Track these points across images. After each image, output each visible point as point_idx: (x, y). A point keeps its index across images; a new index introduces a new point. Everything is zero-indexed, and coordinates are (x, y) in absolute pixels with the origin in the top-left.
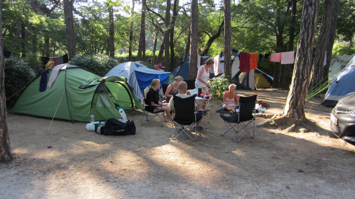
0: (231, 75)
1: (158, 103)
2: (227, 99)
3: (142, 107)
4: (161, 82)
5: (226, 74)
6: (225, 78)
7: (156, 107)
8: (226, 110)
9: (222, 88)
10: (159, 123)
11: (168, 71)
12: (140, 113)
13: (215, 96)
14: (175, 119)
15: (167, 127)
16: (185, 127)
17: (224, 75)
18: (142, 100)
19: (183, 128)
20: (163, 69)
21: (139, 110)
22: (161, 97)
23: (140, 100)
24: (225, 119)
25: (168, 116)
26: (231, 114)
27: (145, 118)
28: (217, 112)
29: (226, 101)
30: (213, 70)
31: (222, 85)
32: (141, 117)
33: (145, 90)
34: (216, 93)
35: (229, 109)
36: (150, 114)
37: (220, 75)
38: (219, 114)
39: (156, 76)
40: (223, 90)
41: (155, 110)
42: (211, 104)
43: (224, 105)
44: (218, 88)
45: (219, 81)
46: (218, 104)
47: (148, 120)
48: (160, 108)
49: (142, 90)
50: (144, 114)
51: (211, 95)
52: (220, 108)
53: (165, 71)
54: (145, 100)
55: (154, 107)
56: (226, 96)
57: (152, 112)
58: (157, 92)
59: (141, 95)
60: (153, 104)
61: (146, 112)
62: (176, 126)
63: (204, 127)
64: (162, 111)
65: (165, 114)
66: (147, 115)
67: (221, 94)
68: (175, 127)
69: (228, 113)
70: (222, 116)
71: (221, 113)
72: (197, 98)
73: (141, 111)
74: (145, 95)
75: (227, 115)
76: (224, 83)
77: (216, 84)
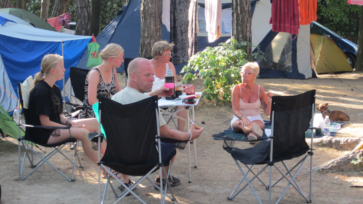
0: (250, 41)
1: (58, 120)
2: (242, 103)
3: (16, 129)
4: (67, 63)
5: (237, 39)
6: (237, 48)
7: (54, 129)
8: (239, 132)
9: (228, 76)
10: (65, 171)
11: (86, 34)
12: (12, 148)
13: (212, 96)
14: (107, 161)
15: (84, 182)
16: (134, 179)
17: (232, 40)
18: (17, 111)
19: (129, 184)
20: (72, 28)
21: (10, 139)
22: (68, 103)
23: (11, 114)
24: (237, 155)
25: (87, 153)
26: (252, 142)
27: (25, 161)
28: (217, 137)
29: (238, 109)
30: (203, 29)
31: (228, 66)
32: (14, 157)
33: (24, 85)
34: (211, 88)
35: (246, 128)
36: (37, 148)
37: (221, 40)
38: (222, 142)
39: (54, 47)
40: (230, 81)
41: (52, 139)
42: (201, 119)
43: (234, 121)
44: (217, 76)
45: (220, 57)
46: (220, 116)
47: (33, 167)
48: (64, 133)
49: (16, 84)
50: (23, 149)
51: (200, 94)
52: (223, 128)
53: (78, 33)
54: (24, 112)
55: (49, 131)
56: (239, 95)
57: (45, 144)
58: (57, 90)
59: (15, 100)
60: (46, 122)
61: (28, 145)
62: (110, 178)
63: (182, 178)
64: (72, 140)
65: (80, 148)
66: (30, 151)
67: (227, 90)
68: (105, 181)
69: (246, 140)
70: (228, 149)
71: (226, 139)
72: (162, 102)
73: (16, 142)
74: (25, 98)
75: (241, 145)
76: (235, 61)
77: (212, 64)
